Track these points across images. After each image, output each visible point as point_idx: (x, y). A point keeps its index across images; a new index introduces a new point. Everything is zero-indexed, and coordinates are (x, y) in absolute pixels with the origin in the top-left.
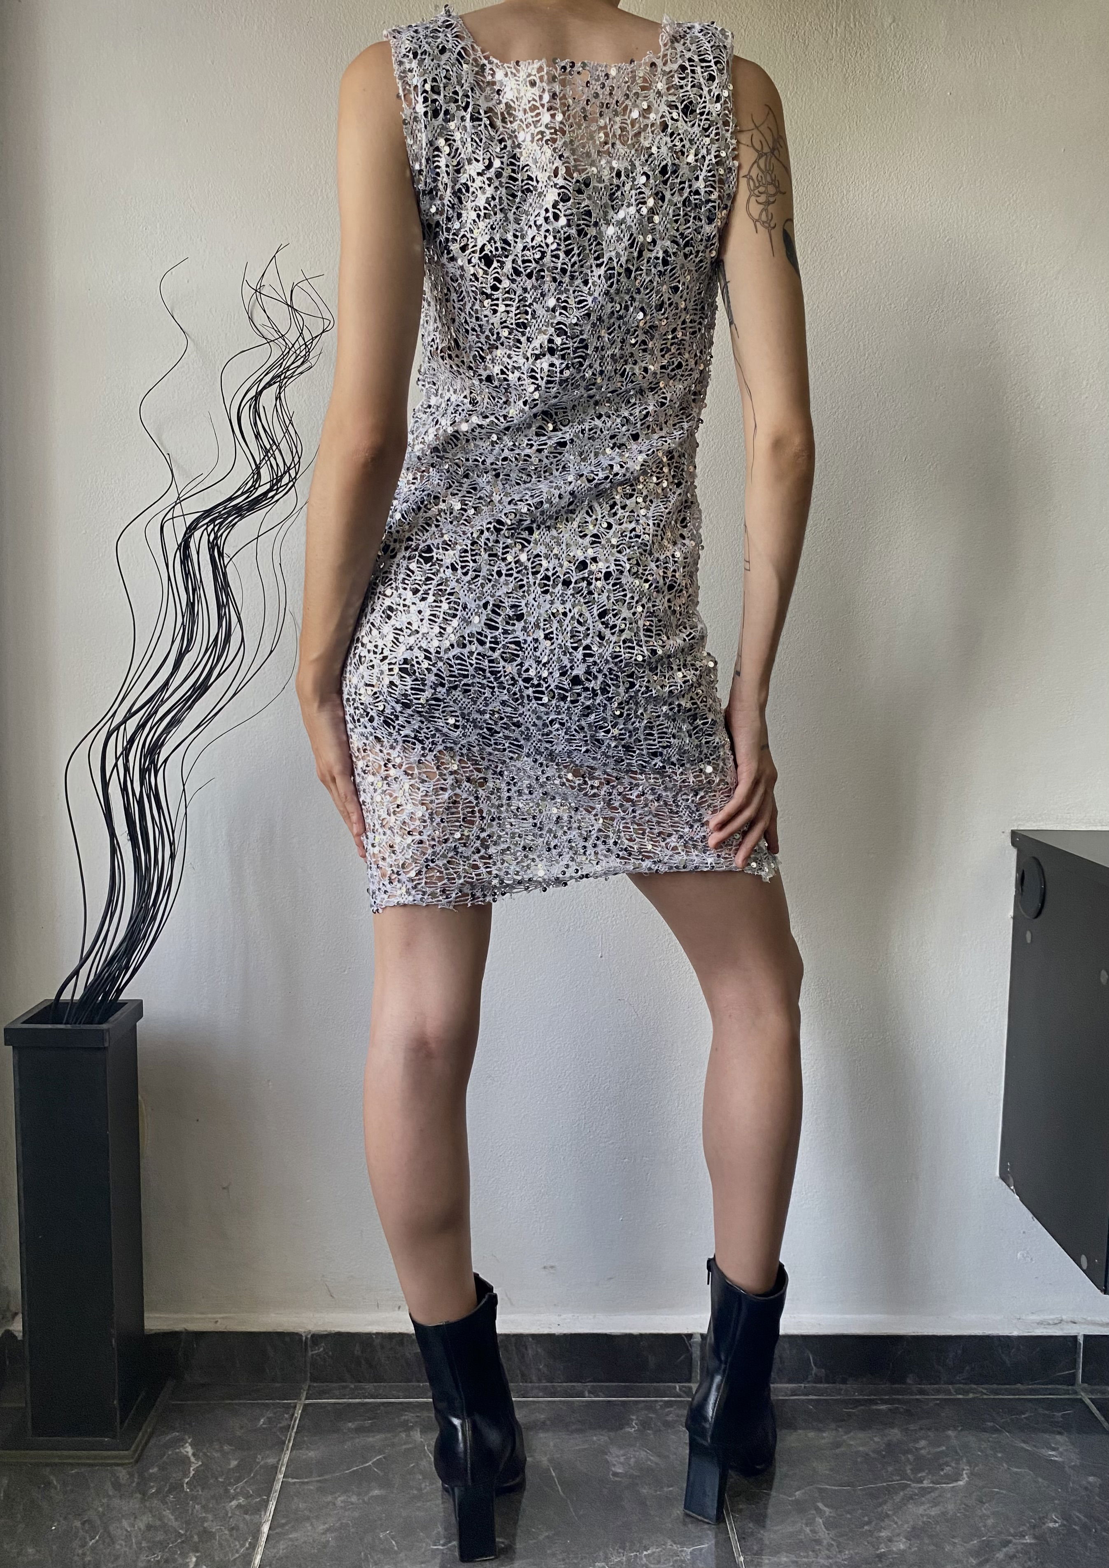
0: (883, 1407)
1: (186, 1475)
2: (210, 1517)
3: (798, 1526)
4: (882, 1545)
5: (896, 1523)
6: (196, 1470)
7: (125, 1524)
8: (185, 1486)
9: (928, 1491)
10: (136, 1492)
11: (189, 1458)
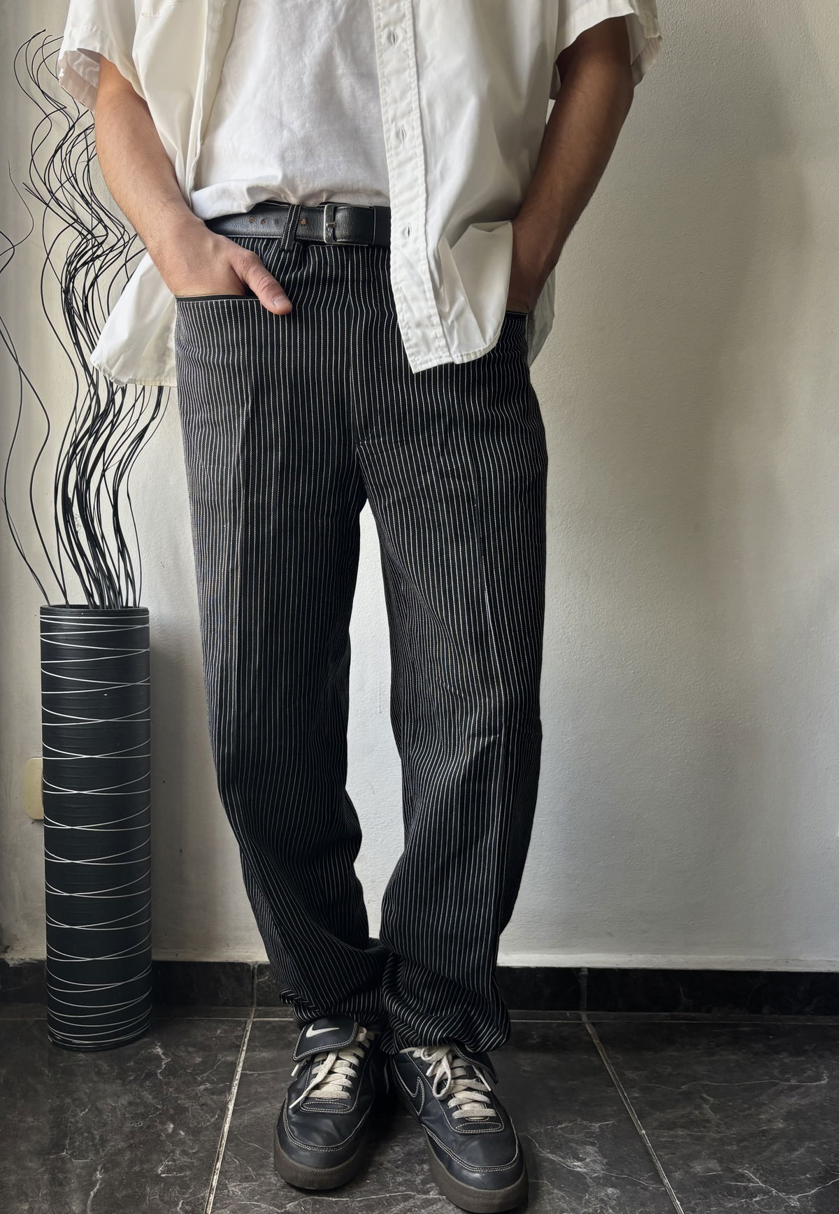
0: (746, 1029)
1: (159, 1066)
2: (183, 1096)
3: (688, 1109)
4: (763, 1125)
5: (772, 1109)
6: (167, 1064)
7: (109, 1101)
8: (159, 1075)
9: (797, 1087)
10: (117, 1079)
11: (160, 1056)
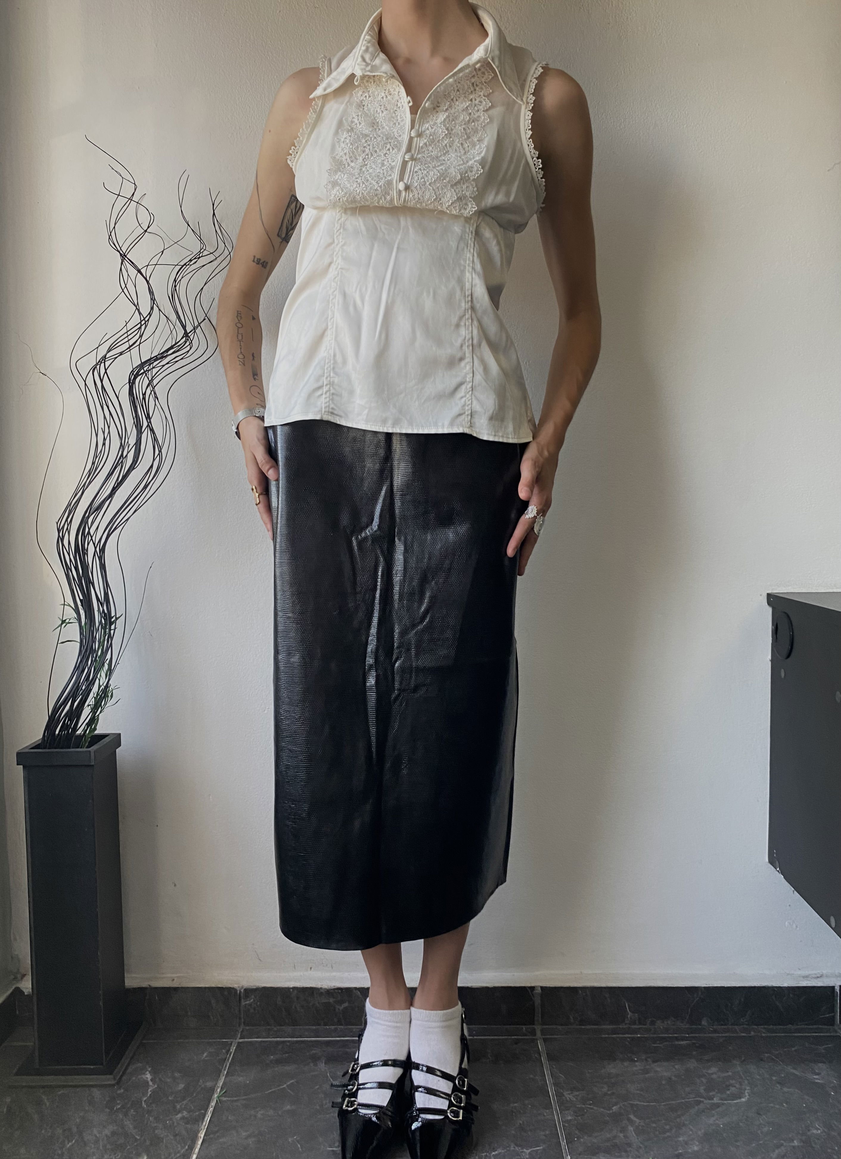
0: (684, 1043)
1: (144, 1094)
2: (160, 1126)
3: (615, 1132)
4: (680, 1147)
5: (691, 1130)
6: (153, 1092)
7: (95, 1131)
8: (143, 1103)
9: (718, 1106)
10: (106, 1107)
11: (148, 1082)
